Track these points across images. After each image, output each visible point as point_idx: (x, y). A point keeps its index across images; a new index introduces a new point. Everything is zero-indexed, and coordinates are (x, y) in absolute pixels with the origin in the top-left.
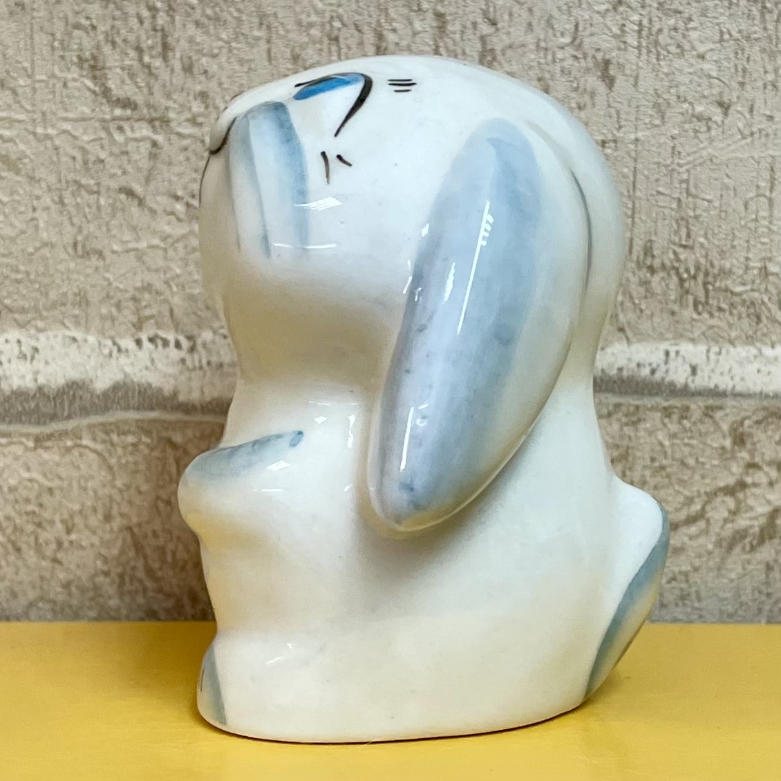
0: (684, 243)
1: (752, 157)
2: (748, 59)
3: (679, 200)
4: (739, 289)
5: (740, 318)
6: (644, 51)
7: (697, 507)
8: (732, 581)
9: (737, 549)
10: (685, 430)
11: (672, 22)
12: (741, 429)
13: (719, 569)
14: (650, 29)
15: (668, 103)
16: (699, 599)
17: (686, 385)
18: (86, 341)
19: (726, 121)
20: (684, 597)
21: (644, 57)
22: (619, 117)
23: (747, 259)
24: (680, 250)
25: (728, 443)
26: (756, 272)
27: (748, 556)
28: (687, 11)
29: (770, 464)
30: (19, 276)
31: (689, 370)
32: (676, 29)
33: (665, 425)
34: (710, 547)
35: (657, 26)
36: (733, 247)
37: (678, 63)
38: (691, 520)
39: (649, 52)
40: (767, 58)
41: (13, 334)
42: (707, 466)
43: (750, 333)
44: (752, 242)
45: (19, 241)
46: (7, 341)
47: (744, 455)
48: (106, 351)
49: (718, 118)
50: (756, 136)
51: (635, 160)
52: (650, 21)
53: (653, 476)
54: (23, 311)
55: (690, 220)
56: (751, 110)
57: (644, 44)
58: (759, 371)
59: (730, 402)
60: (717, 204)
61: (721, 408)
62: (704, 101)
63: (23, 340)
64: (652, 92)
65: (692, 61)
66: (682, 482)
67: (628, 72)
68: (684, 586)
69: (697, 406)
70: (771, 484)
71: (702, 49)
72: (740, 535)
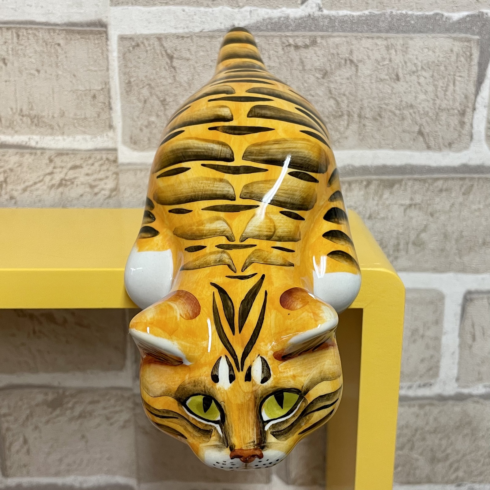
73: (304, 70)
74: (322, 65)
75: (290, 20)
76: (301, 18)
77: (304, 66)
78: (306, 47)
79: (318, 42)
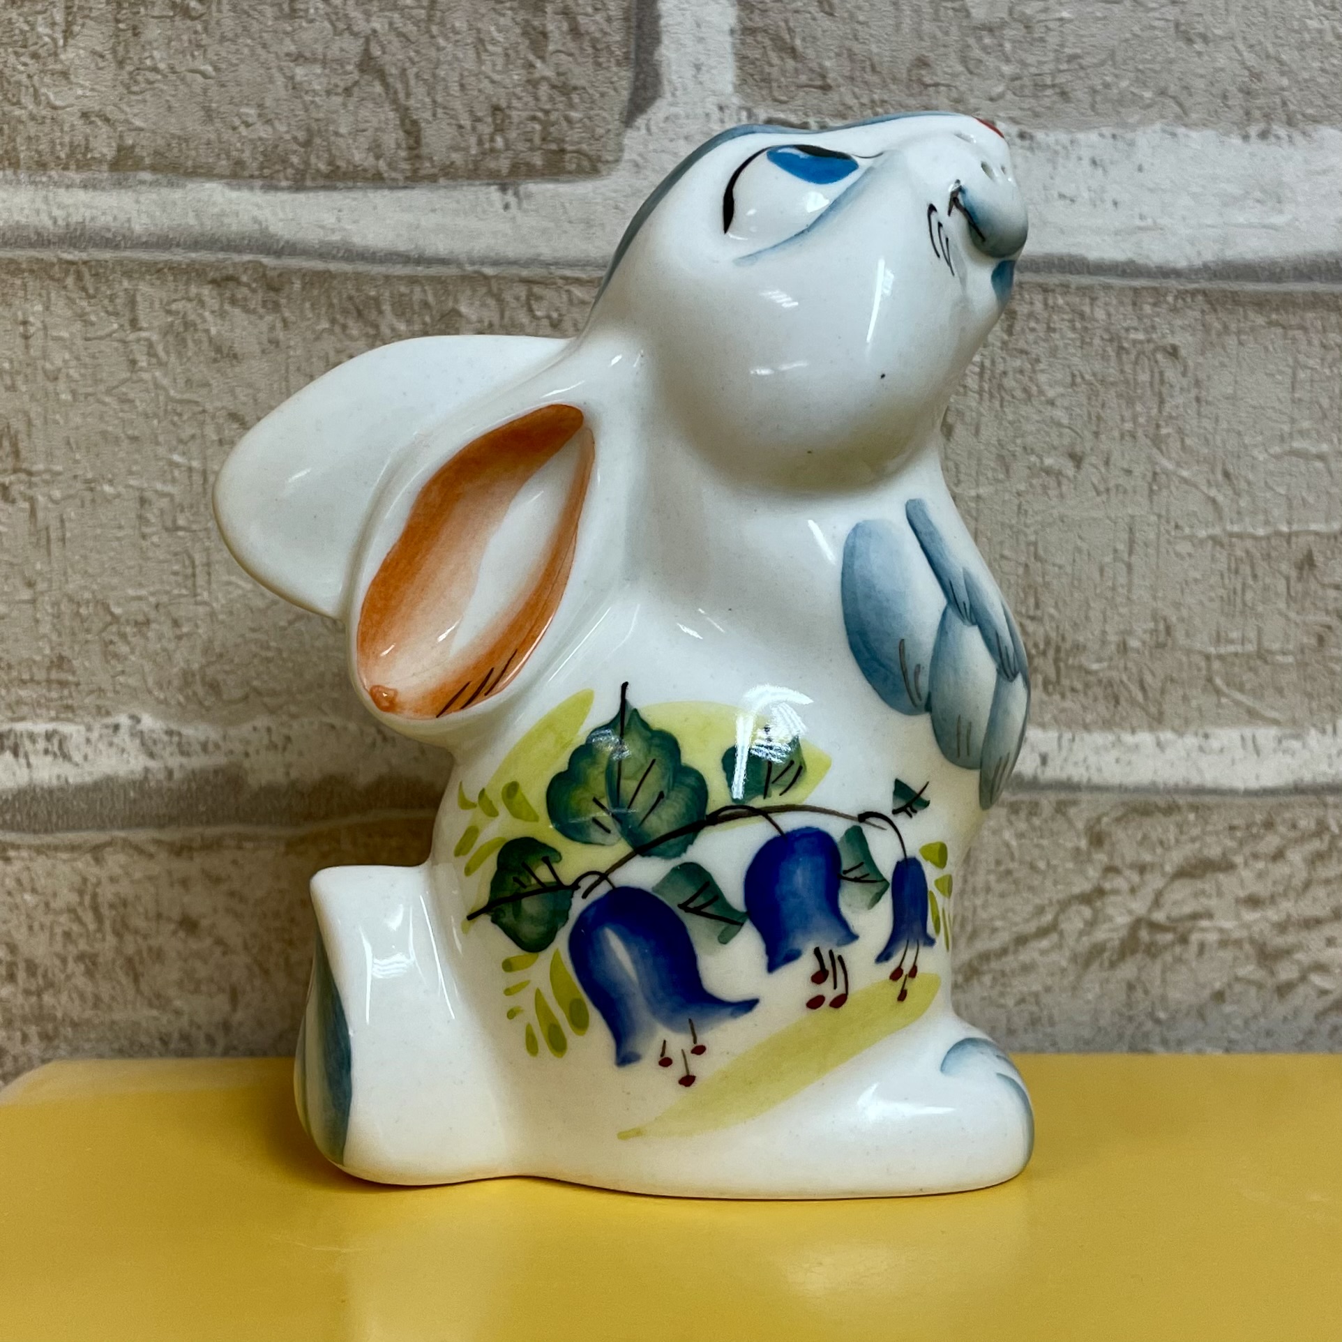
0: (1031, 613)
1: (1109, 518)
2: (1103, 406)
3: (1026, 566)
4: (1095, 667)
5: (1095, 699)
6: (986, 396)
7: (1048, 918)
8: (1088, 1002)
9: (1095, 966)
10: (1034, 829)
11: (1018, 363)
12: (1097, 828)
13: (1074, 988)
14: (992, 371)
15: (1014, 455)
16: (1052, 1023)
17: (1035, 778)
18: (345, 729)
19: (1080, 478)
20: (1034, 1022)
21: (986, 403)
22: (958, 471)
23: (1104, 632)
24: (1027, 622)
25: (1083, 844)
26: (1113, 647)
27: (1105, 974)
28: (1036, 351)
29: (1132, 866)
30: (270, 654)
31: (1038, 760)
32: (1021, 372)
33: (1011, 823)
34: (1064, 963)
35: (1000, 367)
36: (1087, 618)
37: (1025, 410)
38: (1043, 932)
39: (992, 396)
40: (1124, 406)
41: (262, 721)
42: (1060, 870)
43: (1108, 716)
44: (1109, 613)
45: (270, 612)
46: (255, 729)
47: (1101, 857)
48: (369, 740)
49: (1070, 470)
50: (1113, 492)
51: (976, 520)
52: (993, 362)
53: (999, 881)
54: (274, 693)
55: (1039, 589)
56: (1107, 463)
57: (986, 386)
58: (1117, 761)
59: (1084, 797)
60: (1069, 569)
61: (1075, 803)
62: (1053, 452)
63: (274, 727)
64: (994, 441)
65: (1041, 408)
66: (1031, 889)
67: (968, 419)
68: (1035, 1009)
69: (1047, 802)
70: (1133, 891)
71: (1051, 393)
72: (1097, 950)
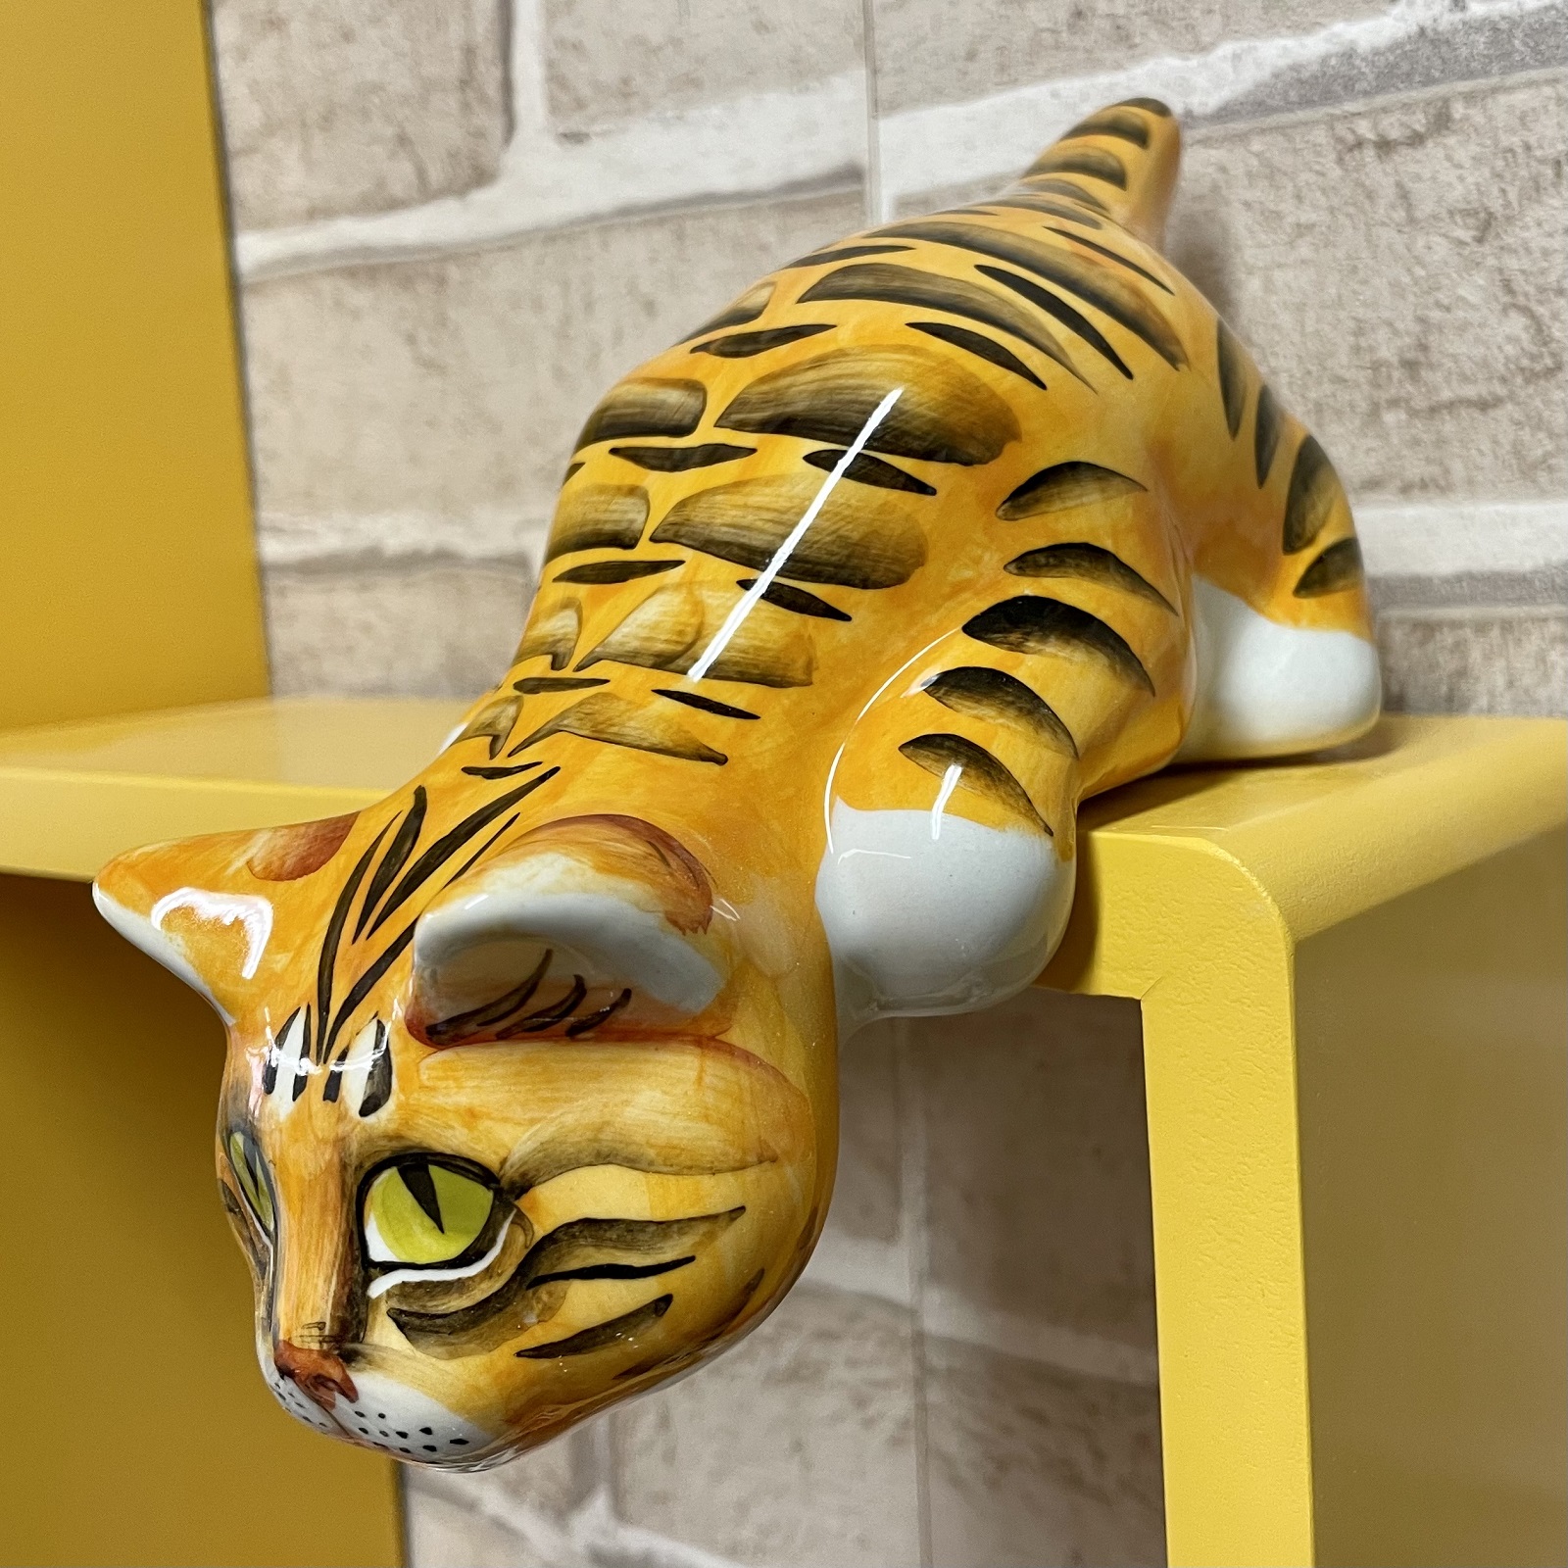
73: (1412, 220)
74: (1474, 196)
75: (1358, 62)
76: (1394, 47)
77: (1409, 207)
78: (1416, 140)
79: (1457, 116)
